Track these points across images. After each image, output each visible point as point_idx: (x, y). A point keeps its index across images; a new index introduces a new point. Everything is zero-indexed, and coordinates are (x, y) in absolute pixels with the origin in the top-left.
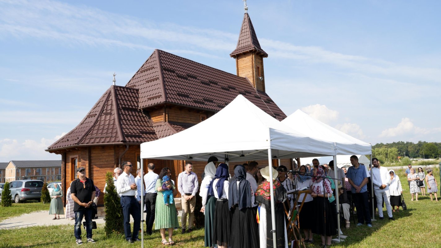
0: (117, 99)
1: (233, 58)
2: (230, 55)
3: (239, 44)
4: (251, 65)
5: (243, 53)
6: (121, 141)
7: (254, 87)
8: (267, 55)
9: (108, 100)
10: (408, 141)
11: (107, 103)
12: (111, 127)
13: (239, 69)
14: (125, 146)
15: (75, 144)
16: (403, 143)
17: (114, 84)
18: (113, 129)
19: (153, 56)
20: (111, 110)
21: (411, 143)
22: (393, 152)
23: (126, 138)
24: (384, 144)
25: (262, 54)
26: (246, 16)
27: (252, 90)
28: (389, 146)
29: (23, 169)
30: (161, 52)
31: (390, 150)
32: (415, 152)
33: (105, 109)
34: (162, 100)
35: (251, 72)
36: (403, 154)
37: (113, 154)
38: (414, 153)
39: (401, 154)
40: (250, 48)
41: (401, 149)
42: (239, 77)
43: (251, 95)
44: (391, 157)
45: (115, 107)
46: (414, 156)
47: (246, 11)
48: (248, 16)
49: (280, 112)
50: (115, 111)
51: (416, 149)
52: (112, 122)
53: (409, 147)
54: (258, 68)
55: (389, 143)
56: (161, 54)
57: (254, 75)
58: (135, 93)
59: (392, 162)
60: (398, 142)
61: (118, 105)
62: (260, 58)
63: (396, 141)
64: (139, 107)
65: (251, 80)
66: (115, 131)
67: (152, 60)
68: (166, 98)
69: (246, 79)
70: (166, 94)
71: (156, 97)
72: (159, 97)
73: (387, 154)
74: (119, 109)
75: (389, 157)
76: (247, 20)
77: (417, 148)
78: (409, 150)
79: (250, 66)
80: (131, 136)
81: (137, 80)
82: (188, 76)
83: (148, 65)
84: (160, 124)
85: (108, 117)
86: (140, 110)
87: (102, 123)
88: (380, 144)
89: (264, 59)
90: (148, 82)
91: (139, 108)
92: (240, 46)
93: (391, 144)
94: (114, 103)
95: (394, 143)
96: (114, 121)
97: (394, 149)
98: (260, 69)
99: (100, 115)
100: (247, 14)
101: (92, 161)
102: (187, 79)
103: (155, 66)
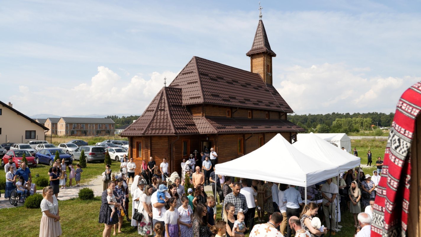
0: (168, 98)
1: (248, 57)
2: (246, 54)
3: (253, 46)
4: (263, 64)
5: (257, 53)
6: (175, 133)
7: (264, 82)
8: (276, 55)
9: (162, 99)
10: (381, 112)
11: (161, 102)
12: (165, 121)
13: (253, 66)
14: (177, 136)
15: (142, 134)
16: (377, 113)
17: (165, 86)
18: (167, 122)
19: (192, 62)
20: (164, 107)
21: (384, 114)
22: (368, 121)
23: (176, 130)
24: (361, 114)
25: (272, 54)
26: (261, 22)
27: (263, 84)
28: (365, 116)
29: (71, 124)
30: (198, 59)
31: (365, 119)
32: (387, 122)
33: (160, 106)
34: (201, 101)
35: (263, 69)
36: (376, 123)
37: (167, 141)
38: (385, 123)
39: (375, 123)
40: (263, 50)
41: (375, 118)
42: (253, 73)
43: (263, 89)
44: (366, 126)
45: (167, 105)
46: (385, 125)
47: (260, 18)
48: (262, 23)
49: (284, 102)
50: (167, 108)
51: (387, 119)
52: (166, 117)
53: (382, 117)
54: (268, 66)
55: (365, 113)
56: (198, 60)
57: (264, 72)
58: (179, 92)
59: (366, 130)
60: (373, 112)
61: (169, 103)
62: (269, 57)
63: (371, 112)
64: (183, 103)
65: (262, 76)
66: (168, 124)
67: (191, 65)
68: (204, 99)
69: (258, 74)
70: (204, 95)
71: (196, 98)
72: (199, 97)
73: (362, 123)
74: (170, 106)
75: (364, 125)
76: (261, 26)
77: (389, 119)
78: (382, 119)
79: (261, 64)
80: (180, 129)
81: (179, 81)
82: (217, 78)
83: (187, 69)
84: (199, 118)
85: (163, 112)
86: (184, 106)
87: (159, 117)
88: (357, 114)
89: (273, 58)
90: (189, 83)
91: (183, 105)
92: (255, 47)
93: (366, 114)
94: (166, 102)
95: (369, 113)
96: (167, 116)
97: (369, 119)
98: (269, 67)
99: (157, 111)
100: (262, 21)
101: (153, 146)
102: (216, 80)
103: (194, 71)
